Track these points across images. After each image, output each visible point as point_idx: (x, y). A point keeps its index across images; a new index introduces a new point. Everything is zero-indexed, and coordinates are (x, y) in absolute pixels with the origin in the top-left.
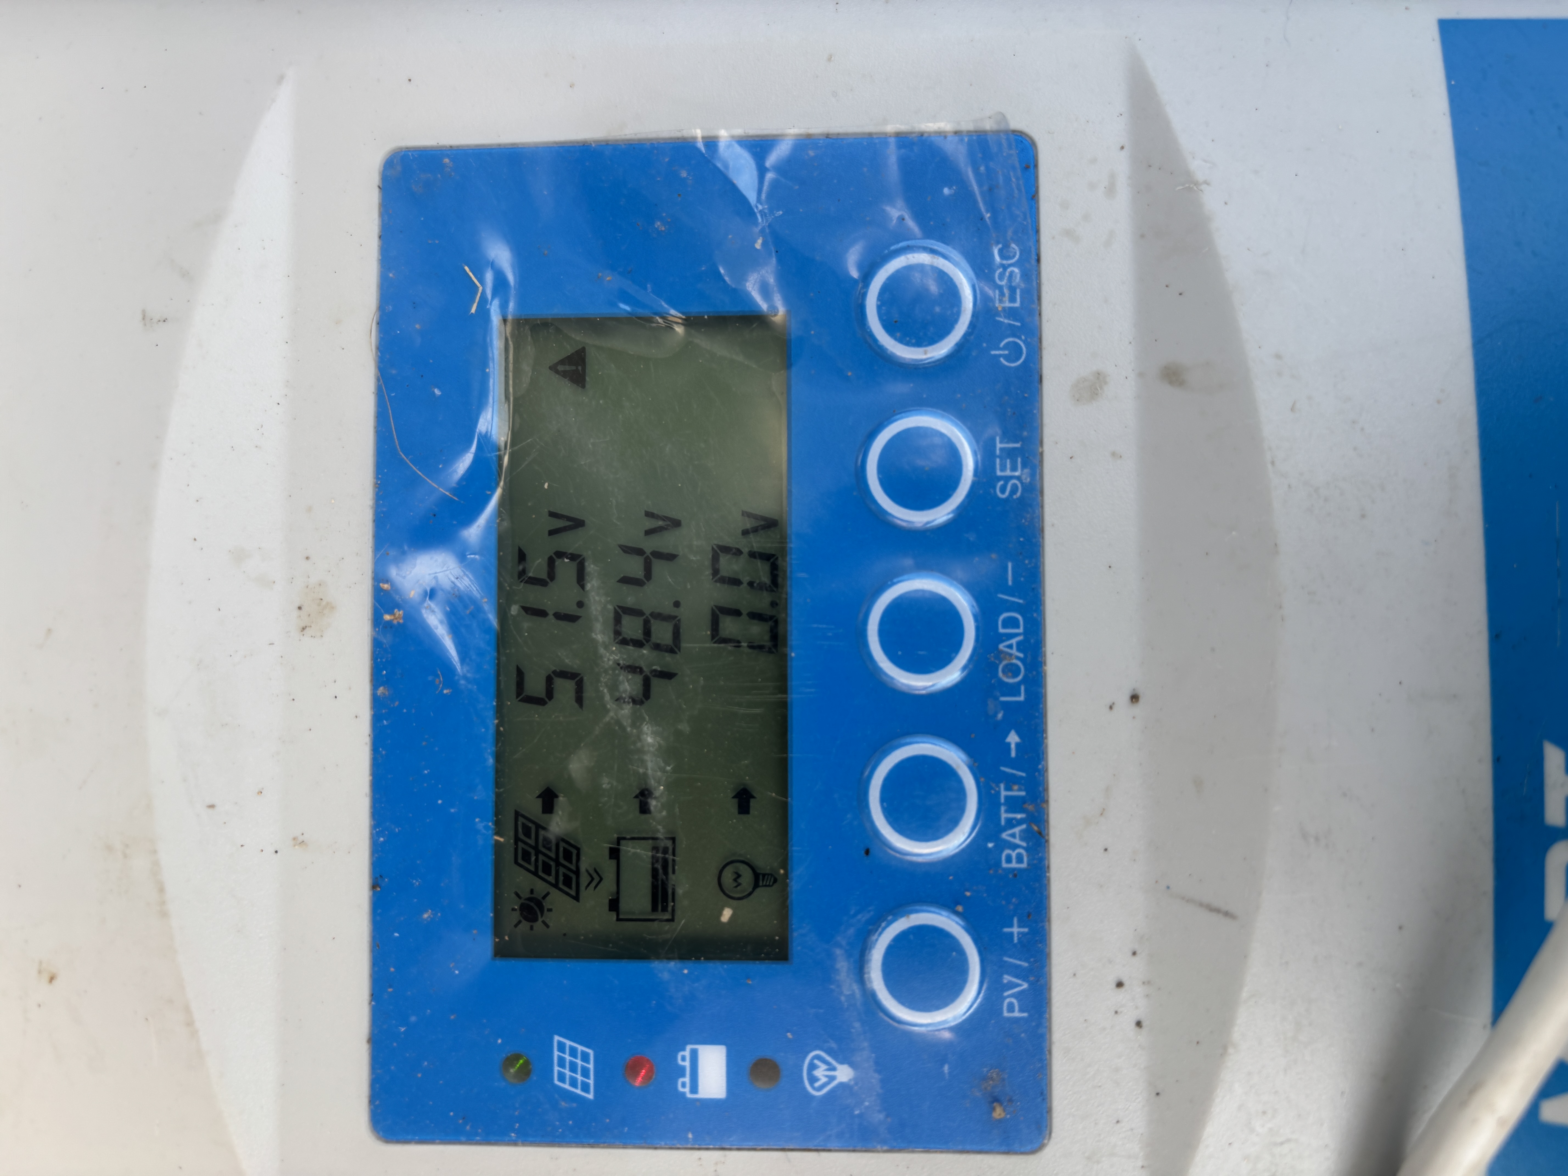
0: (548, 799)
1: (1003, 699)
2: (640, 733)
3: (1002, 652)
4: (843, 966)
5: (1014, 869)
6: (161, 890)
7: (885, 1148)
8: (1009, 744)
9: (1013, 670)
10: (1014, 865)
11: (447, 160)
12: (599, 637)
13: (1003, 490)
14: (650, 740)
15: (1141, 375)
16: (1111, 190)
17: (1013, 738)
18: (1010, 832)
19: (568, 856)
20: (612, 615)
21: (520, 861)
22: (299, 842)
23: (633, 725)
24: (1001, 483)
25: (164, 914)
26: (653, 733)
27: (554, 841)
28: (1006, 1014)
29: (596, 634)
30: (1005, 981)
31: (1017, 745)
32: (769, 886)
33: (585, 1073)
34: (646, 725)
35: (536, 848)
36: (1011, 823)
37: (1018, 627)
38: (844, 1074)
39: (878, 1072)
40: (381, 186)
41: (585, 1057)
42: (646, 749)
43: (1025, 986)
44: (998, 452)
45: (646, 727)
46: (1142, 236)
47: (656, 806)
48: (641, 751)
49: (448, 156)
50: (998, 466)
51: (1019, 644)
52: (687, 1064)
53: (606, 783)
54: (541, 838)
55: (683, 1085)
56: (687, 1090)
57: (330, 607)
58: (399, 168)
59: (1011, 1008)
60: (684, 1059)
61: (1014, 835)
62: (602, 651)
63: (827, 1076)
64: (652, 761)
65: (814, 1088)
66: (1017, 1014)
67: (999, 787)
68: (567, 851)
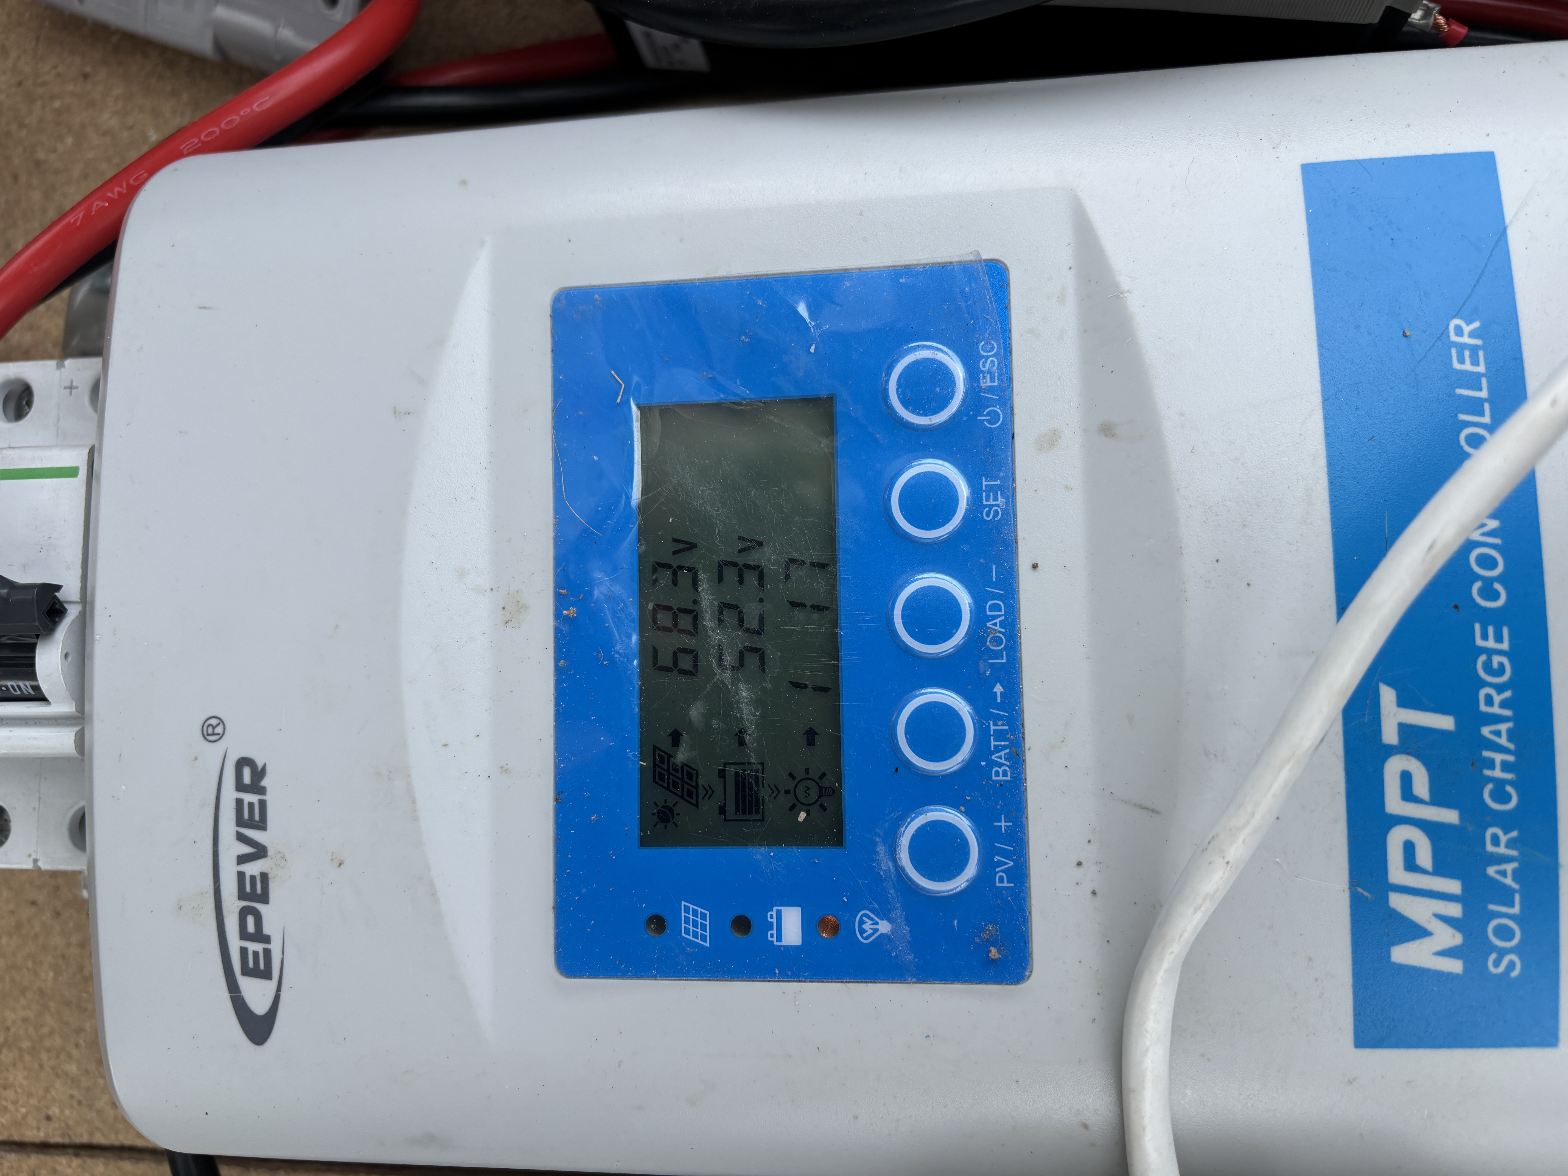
0: (676, 738)
1: (990, 661)
2: (738, 689)
3: (989, 628)
4: (881, 849)
5: (1002, 781)
6: (414, 802)
7: (914, 980)
8: (996, 692)
9: (997, 641)
10: (1001, 778)
11: (597, 296)
12: (708, 624)
13: (988, 515)
14: (744, 694)
15: (1085, 430)
16: (1062, 299)
17: (998, 689)
18: (997, 755)
19: (690, 776)
20: (717, 608)
21: (657, 780)
22: (504, 770)
23: (733, 684)
24: (987, 509)
25: (416, 819)
26: (746, 689)
27: (680, 765)
28: (998, 884)
29: (706, 622)
30: (996, 860)
31: (1001, 693)
32: (830, 796)
33: (703, 928)
34: (741, 684)
35: (668, 771)
36: (998, 749)
37: (1001, 611)
38: (884, 927)
39: (908, 924)
40: (552, 315)
41: (703, 917)
42: (742, 700)
43: (1012, 864)
44: (984, 487)
45: (741, 685)
46: (1085, 331)
47: (750, 739)
48: (738, 702)
49: (597, 293)
50: (984, 499)
51: (1000, 622)
52: (774, 920)
53: (715, 724)
54: (671, 763)
55: (772, 936)
56: (774, 939)
57: (525, 607)
58: (564, 302)
59: (1001, 880)
60: (772, 917)
61: (999, 757)
62: (710, 633)
63: (872, 929)
64: (746, 709)
65: (862, 937)
66: (1005, 884)
67: (989, 723)
68: (689, 773)
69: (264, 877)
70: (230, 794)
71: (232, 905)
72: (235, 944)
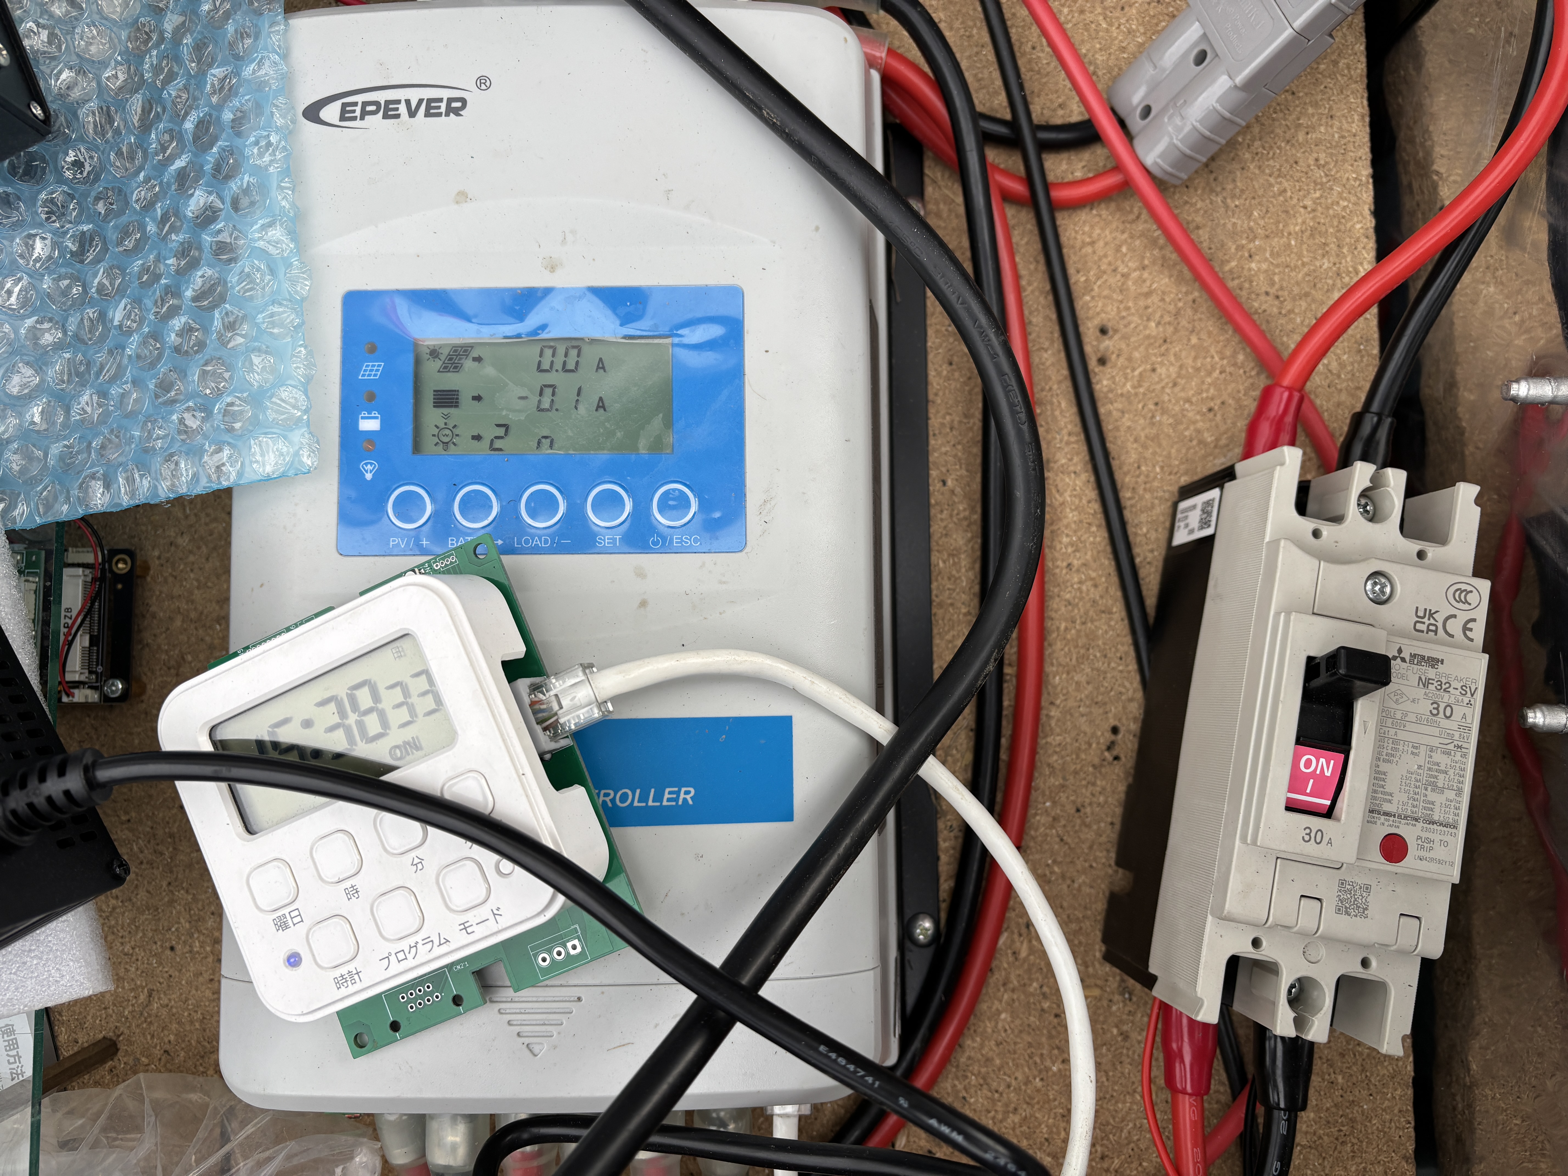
0: (478, 359)
1: (515, 537)
3: (534, 538)
8: (498, 541)
9: (527, 542)
10: (450, 542)
15: (644, 593)
16: (721, 582)
17: (500, 542)
18: (463, 540)
19: (456, 367)
20: (552, 384)
21: (453, 352)
24: (602, 538)
27: (462, 363)
28: (392, 539)
30: (405, 538)
31: (498, 544)
32: (443, 447)
33: (369, 375)
35: (458, 356)
37: (544, 545)
38: (369, 476)
41: (375, 375)
43: (402, 547)
44: (615, 537)
50: (609, 537)
51: (538, 545)
52: (373, 415)
54: (464, 357)
55: (364, 414)
56: (362, 415)
57: (553, 271)
59: (395, 541)
60: (375, 414)
63: (368, 469)
65: (363, 464)
66: (392, 544)
68: (457, 368)
69: (398, 116)
70: (445, 94)
71: (381, 97)
72: (360, 98)
